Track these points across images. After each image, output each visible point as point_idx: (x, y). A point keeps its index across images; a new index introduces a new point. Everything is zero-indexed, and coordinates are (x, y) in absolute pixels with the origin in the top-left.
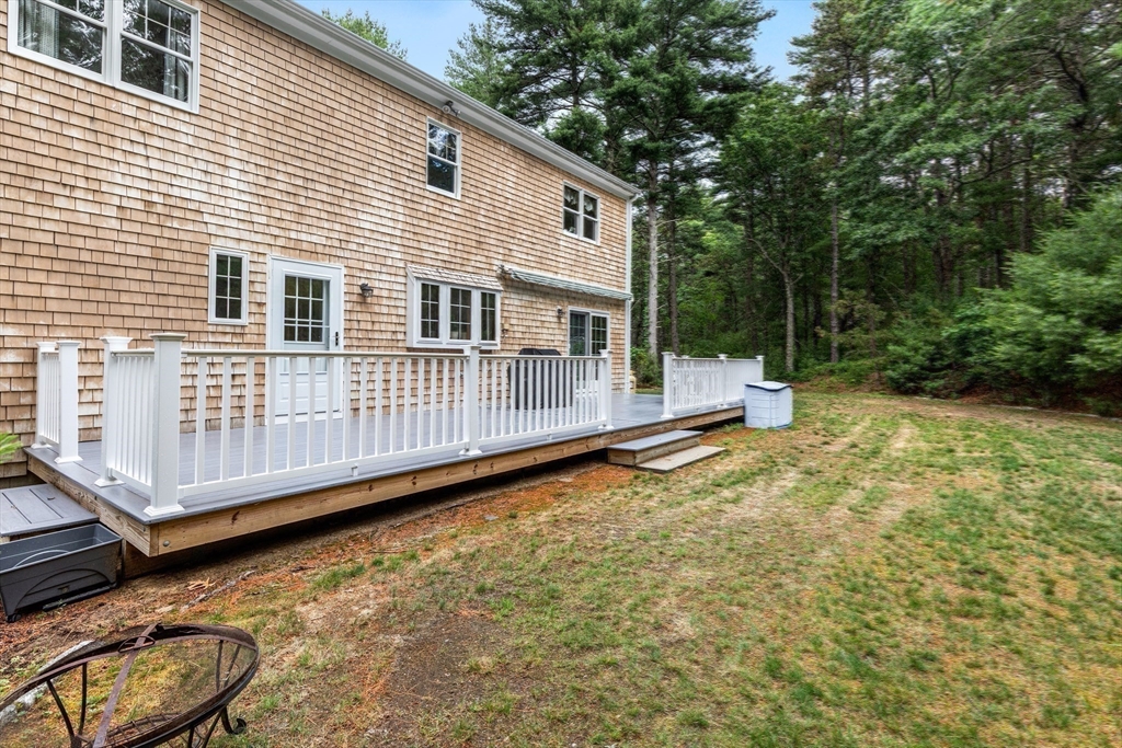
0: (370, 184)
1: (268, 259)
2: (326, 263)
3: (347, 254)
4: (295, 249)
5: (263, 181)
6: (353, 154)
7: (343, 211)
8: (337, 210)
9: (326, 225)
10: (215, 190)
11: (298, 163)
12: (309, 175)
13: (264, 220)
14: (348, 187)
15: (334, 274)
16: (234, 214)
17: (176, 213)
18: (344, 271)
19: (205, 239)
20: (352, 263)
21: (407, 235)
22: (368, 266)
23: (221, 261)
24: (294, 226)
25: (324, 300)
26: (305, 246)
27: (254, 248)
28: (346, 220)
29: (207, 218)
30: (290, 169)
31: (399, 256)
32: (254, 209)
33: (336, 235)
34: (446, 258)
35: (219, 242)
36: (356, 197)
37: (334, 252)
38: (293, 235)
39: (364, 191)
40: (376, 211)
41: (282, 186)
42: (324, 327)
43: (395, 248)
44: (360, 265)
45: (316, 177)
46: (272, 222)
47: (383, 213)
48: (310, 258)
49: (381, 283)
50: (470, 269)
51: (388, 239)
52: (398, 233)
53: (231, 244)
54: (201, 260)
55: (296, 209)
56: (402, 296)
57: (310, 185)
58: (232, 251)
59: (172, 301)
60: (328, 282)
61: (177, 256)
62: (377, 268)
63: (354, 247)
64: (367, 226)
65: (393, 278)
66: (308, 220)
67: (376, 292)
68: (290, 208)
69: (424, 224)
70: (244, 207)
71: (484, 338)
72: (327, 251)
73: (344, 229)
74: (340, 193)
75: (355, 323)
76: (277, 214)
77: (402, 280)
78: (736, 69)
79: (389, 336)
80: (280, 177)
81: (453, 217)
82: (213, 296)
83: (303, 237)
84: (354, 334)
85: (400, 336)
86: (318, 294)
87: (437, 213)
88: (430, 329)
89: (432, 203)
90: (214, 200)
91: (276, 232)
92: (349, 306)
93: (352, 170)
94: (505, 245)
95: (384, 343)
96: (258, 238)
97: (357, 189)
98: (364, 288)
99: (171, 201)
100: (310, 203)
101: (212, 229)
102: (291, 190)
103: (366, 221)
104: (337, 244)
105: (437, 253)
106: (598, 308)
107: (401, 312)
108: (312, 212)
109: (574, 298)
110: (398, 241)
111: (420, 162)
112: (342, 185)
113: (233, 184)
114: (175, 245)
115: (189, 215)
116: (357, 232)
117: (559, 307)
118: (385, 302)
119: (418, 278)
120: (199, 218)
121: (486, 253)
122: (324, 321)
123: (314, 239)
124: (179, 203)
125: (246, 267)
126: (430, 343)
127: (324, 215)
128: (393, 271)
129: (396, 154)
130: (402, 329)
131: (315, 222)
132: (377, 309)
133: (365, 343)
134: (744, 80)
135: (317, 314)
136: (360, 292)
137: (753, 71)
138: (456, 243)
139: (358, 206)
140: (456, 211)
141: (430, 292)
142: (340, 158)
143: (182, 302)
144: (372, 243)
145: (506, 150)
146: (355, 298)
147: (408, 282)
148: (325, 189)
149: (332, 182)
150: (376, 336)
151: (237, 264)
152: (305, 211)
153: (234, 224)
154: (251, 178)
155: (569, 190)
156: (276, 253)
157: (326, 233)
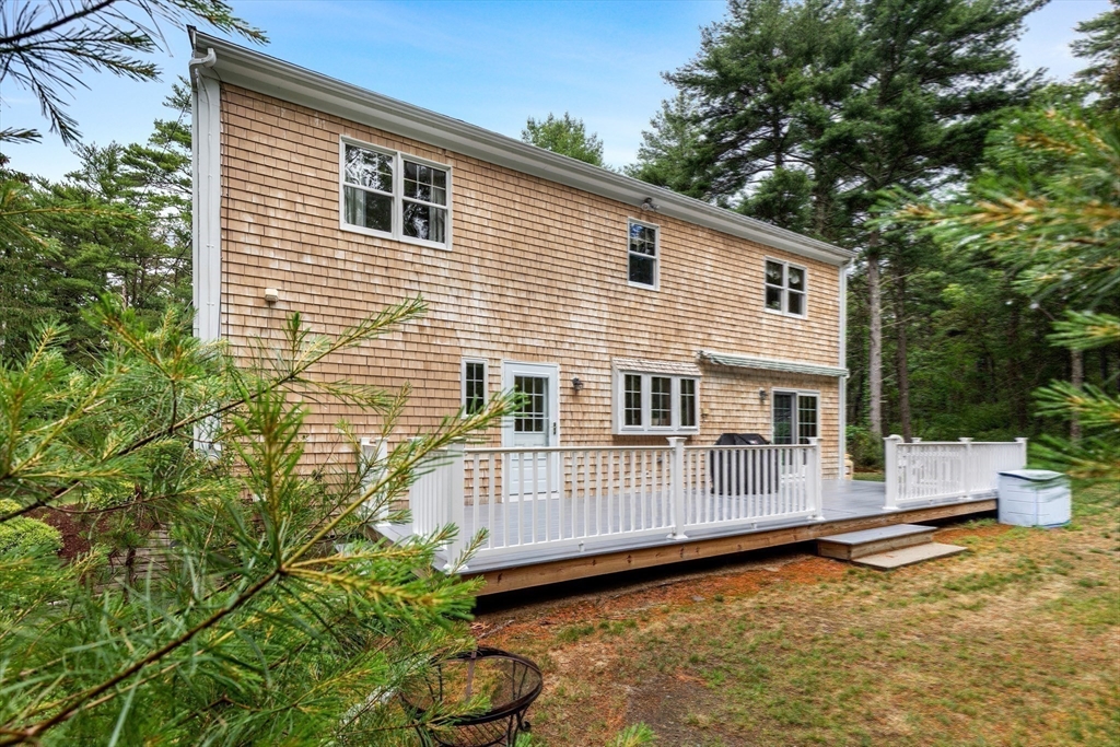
0: (580, 289)
1: (501, 364)
2: (545, 363)
3: (562, 353)
4: (522, 353)
5: (497, 299)
6: (566, 264)
7: (558, 316)
8: (553, 315)
9: (544, 329)
10: (464, 310)
11: (522, 279)
12: (531, 288)
13: (498, 331)
14: (561, 294)
15: (549, 371)
16: (477, 329)
17: (439, 333)
18: (559, 368)
19: (457, 351)
20: (565, 361)
21: (611, 331)
22: (579, 363)
23: (470, 367)
24: (520, 333)
25: (544, 395)
26: (529, 350)
27: (491, 355)
28: (560, 324)
29: (459, 334)
30: (517, 285)
31: (604, 351)
32: (492, 322)
33: (552, 337)
34: (646, 349)
35: (467, 352)
36: (569, 302)
37: (551, 352)
38: (520, 341)
39: (574, 295)
40: (584, 312)
41: (511, 301)
42: (544, 418)
43: (601, 343)
44: (572, 362)
45: (535, 289)
46: (505, 331)
47: (591, 313)
48: (533, 360)
49: (589, 377)
50: (670, 357)
51: (594, 336)
52: (603, 330)
53: (476, 353)
54: (456, 368)
55: (521, 318)
56: (607, 387)
57: (532, 296)
58: (476, 357)
59: (437, 403)
60: (547, 379)
61: (440, 367)
62: (586, 363)
63: (567, 346)
64: (577, 326)
65: (599, 372)
66: (531, 327)
67: (586, 386)
68: (517, 318)
69: (626, 318)
70: (484, 322)
71: (684, 424)
72: (546, 352)
73: (559, 331)
74: (555, 300)
75: (569, 414)
76: (507, 324)
77: (607, 372)
78: (989, 82)
79: (597, 424)
80: (510, 293)
81: (652, 309)
82: (464, 397)
83: (527, 342)
84: (568, 424)
85: (607, 425)
86: (539, 390)
87: (638, 306)
88: (633, 417)
89: (633, 298)
90: (463, 319)
91: (507, 340)
92: (564, 400)
93: (565, 278)
94: (704, 330)
95: (592, 431)
96: (494, 346)
97: (569, 294)
98: (577, 383)
99: (436, 324)
100: (532, 312)
101: (463, 343)
102: (517, 302)
103: (576, 322)
104: (553, 345)
105: (638, 344)
106: (804, 387)
107: (607, 402)
108: (534, 320)
109: (778, 378)
110: (603, 337)
111: (621, 261)
112: (556, 292)
113: (476, 304)
114: (438, 359)
115: (448, 334)
116: (569, 333)
117: (762, 389)
118: (593, 393)
119: (622, 371)
120: (453, 335)
121: (684, 340)
122: (544, 413)
123: (536, 343)
124: (441, 325)
125: (487, 371)
126: (634, 430)
127: (543, 321)
128: (599, 364)
129: (602, 257)
130: (607, 417)
131: (535, 328)
132: (586, 401)
133: (577, 431)
134: (1002, 93)
135: (539, 408)
136: (572, 385)
137: (1015, 80)
138: (656, 333)
139: (570, 310)
140: (655, 302)
141: (633, 381)
142: (555, 269)
143: (444, 403)
144: (582, 341)
145: (704, 235)
146: (569, 392)
147: (614, 376)
148: (543, 298)
149: (549, 291)
150: (586, 425)
151: (480, 368)
152: (529, 319)
153: (477, 336)
154: (489, 297)
155: (772, 265)
156: (507, 357)
157: (544, 336)
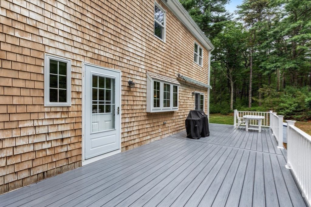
0: (133, 29)
1: (82, 65)
2: (113, 69)
3: (123, 65)
4: (97, 59)
5: (79, 16)
6: (125, 11)
7: (121, 41)
8: (118, 40)
9: (113, 48)
10: (48, 15)
11: (99, 9)
12: (104, 18)
13: (80, 40)
14: (123, 28)
15: (115, 74)
16: (61, 33)
17: (17, 26)
18: (121, 74)
19: (41, 48)
20: (125, 70)
21: (147, 57)
22: (131, 72)
23: (53, 64)
24: (97, 46)
25: (111, 89)
26: (102, 59)
27: (75, 57)
28: (122, 46)
29: (42, 33)
30: (94, 12)
31: (144, 67)
32: (74, 32)
33: (117, 54)
34: (160, 70)
35: (51, 51)
36: (127, 34)
37: (116, 63)
38: (96, 51)
39: (130, 32)
40: (135, 43)
41: (90, 21)
42: (112, 104)
43: (142, 63)
44: (128, 71)
45: (108, 19)
46: (85, 42)
47: (138, 45)
48: (105, 66)
49: (138, 80)
50: (168, 75)
51: (139, 58)
52: (143, 56)
53: (59, 53)
54: (38, 62)
55: (98, 36)
56: (145, 87)
57: (105, 23)
58: (60, 57)
60: (114, 80)
61: (19, 58)
62: (135, 73)
63: (125, 61)
64: (131, 50)
65: (141, 79)
66: (104, 44)
67: (136, 86)
68: (95, 35)
69: (153, 52)
70: (68, 30)
71: (174, 106)
72: (113, 62)
73: (121, 51)
74: (119, 31)
75: (126, 101)
76: (87, 37)
77: (144, 79)
79: (140, 107)
80: (89, 15)
81: (163, 51)
82: (47, 88)
83: (102, 53)
84: (126, 107)
85: (144, 107)
86: (108, 86)
87: (158, 48)
88: (157, 104)
89: (156, 43)
90: (47, 21)
91: (87, 48)
92: (123, 93)
93: (125, 20)
94: (178, 65)
95: (138, 111)
96: (76, 51)
97: (127, 30)
98: (131, 83)
99: (14, 16)
100: (105, 34)
101: (46, 42)
102: (95, 24)
103: (131, 48)
104: (118, 59)
105: (157, 67)
106: (201, 92)
107: (144, 95)
108: (106, 40)
109: (196, 88)
110: (143, 60)
111: (152, 22)
112: (120, 26)
113: (60, 13)
114: (17, 50)
115: (28, 29)
116: (127, 53)
117: (193, 92)
118: (138, 90)
119: (153, 78)
120: (36, 32)
121: (173, 68)
122: (111, 101)
123: (107, 55)
124: (20, 18)
125: (69, 69)
126: (156, 110)
127: (112, 42)
128: (141, 75)
130: (144, 103)
131: (107, 45)
132: (135, 94)
133: (130, 111)
135: (108, 98)
136: (128, 85)
138: (164, 63)
139: (127, 40)
140: (164, 48)
141: (157, 85)
142: (119, 11)
144: (133, 60)
145: (180, 24)
146: (126, 88)
147: (148, 80)
148: (112, 27)
149: (116, 24)
150: (135, 107)
151: (63, 67)
152: (102, 38)
153: (61, 40)
154: (72, 12)
156: (87, 61)
157: (112, 52)
